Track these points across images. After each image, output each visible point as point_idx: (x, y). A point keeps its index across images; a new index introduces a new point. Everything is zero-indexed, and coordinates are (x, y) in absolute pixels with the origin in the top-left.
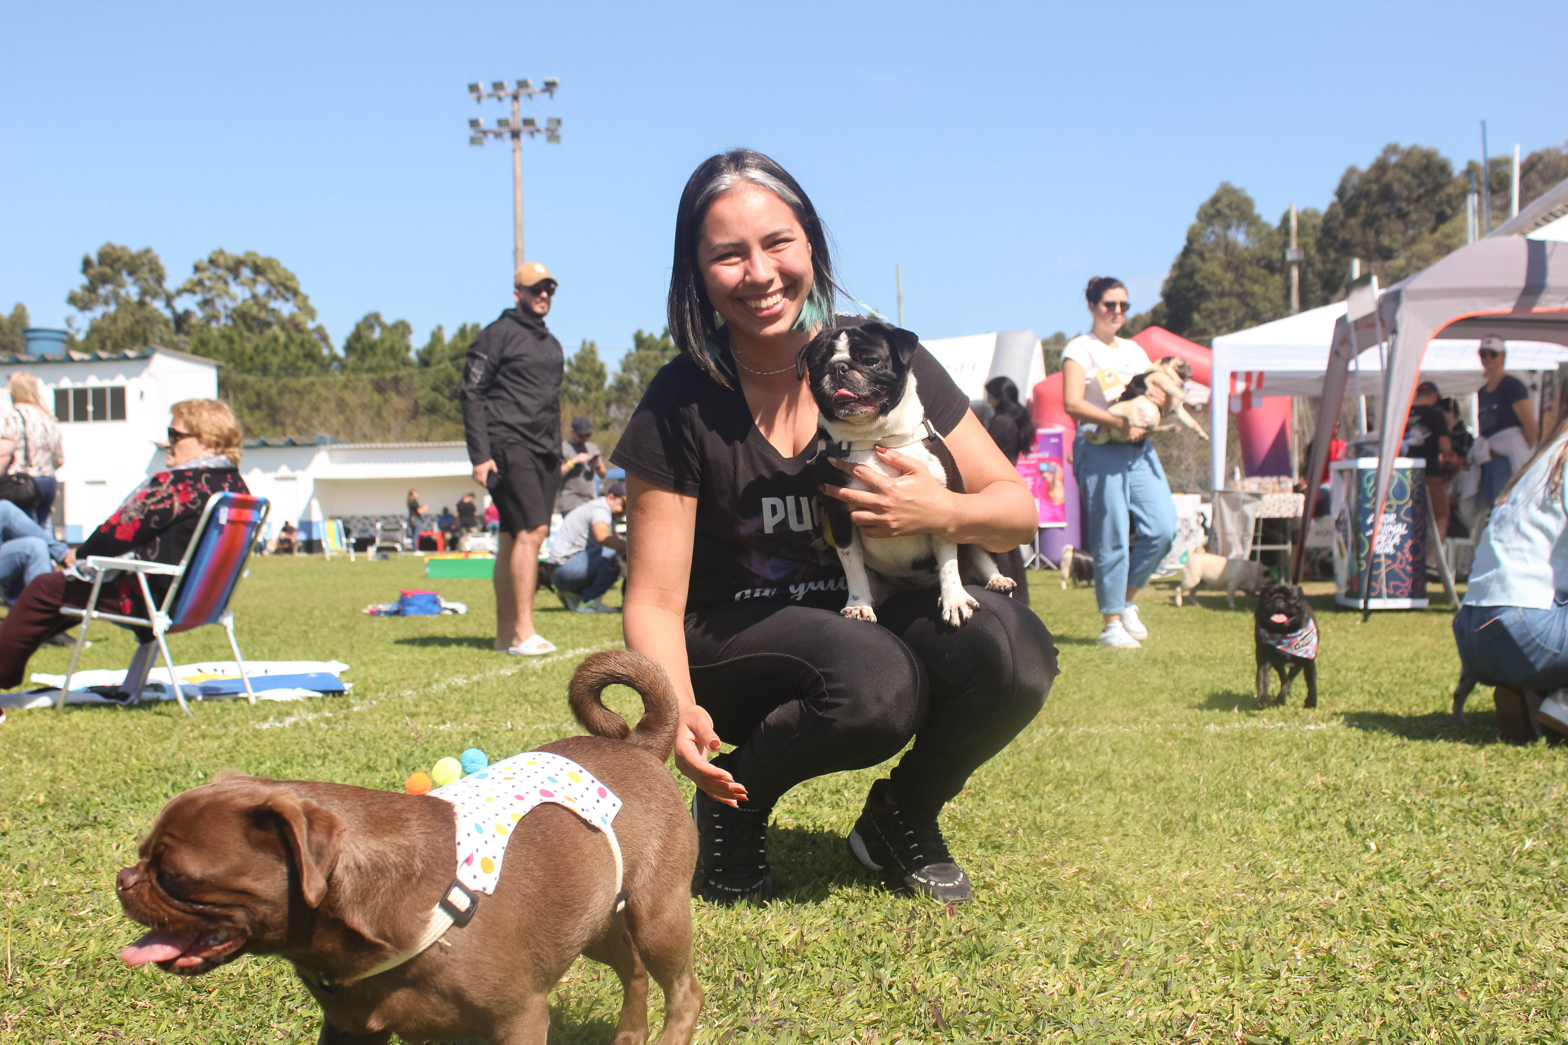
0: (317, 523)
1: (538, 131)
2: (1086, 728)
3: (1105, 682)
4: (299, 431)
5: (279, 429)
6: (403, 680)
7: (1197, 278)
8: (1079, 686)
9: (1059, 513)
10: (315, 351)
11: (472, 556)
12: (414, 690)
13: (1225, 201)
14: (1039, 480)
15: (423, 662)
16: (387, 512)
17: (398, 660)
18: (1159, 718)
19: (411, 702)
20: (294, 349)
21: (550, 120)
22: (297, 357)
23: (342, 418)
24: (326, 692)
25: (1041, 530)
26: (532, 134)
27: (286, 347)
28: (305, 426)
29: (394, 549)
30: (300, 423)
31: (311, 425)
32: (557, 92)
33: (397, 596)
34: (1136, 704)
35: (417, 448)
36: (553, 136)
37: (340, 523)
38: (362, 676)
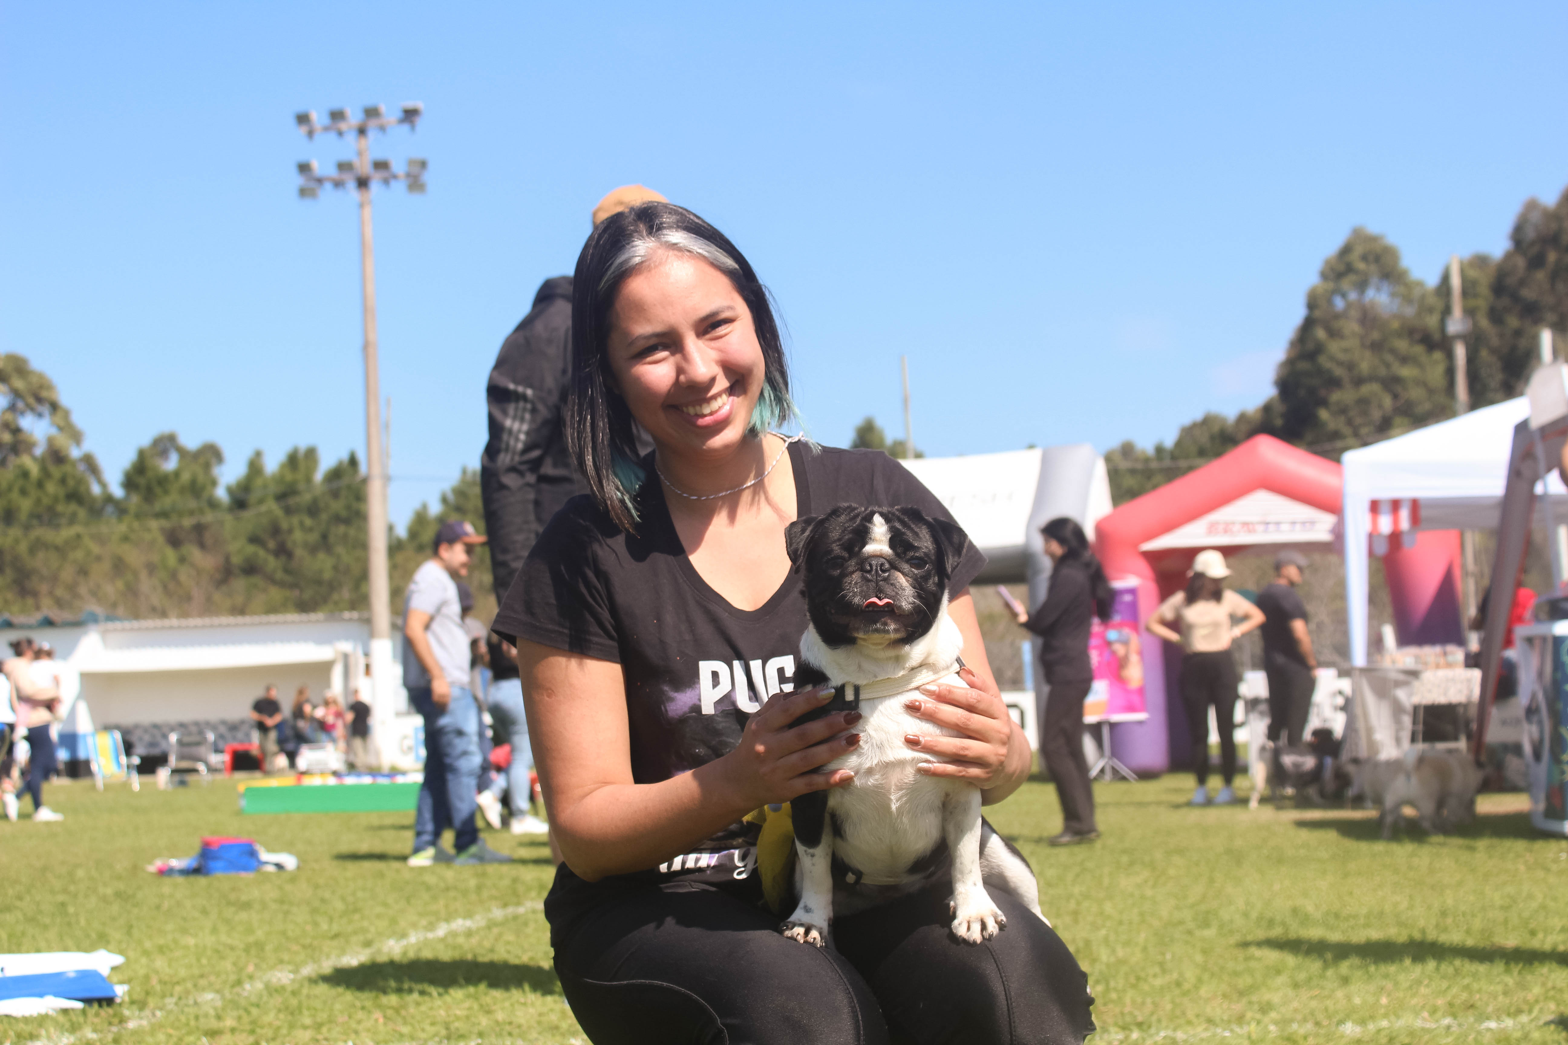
0: (85, 736)
1: (395, 177)
2: (1170, 1033)
3: (1199, 958)
4: (59, 603)
5: (30, 601)
6: (202, 976)
7: (1323, 361)
8: (1161, 964)
9: (1136, 699)
10: (82, 489)
11: (308, 781)
12: (217, 991)
13: (1358, 251)
14: (1106, 655)
15: (232, 948)
16: (187, 715)
17: (196, 946)
18: (1273, 1015)
19: (212, 1012)
20: (51, 488)
21: (411, 162)
22: (56, 500)
23: (120, 584)
24: (88, 1001)
25: (1113, 726)
26: (386, 182)
27: (40, 485)
29: (194, 771)
30: (60, 592)
31: (76, 596)
32: (421, 123)
33: (196, 846)
34: (1241, 994)
35: (228, 625)
36: (415, 184)
37: (118, 735)
38: (142, 972)
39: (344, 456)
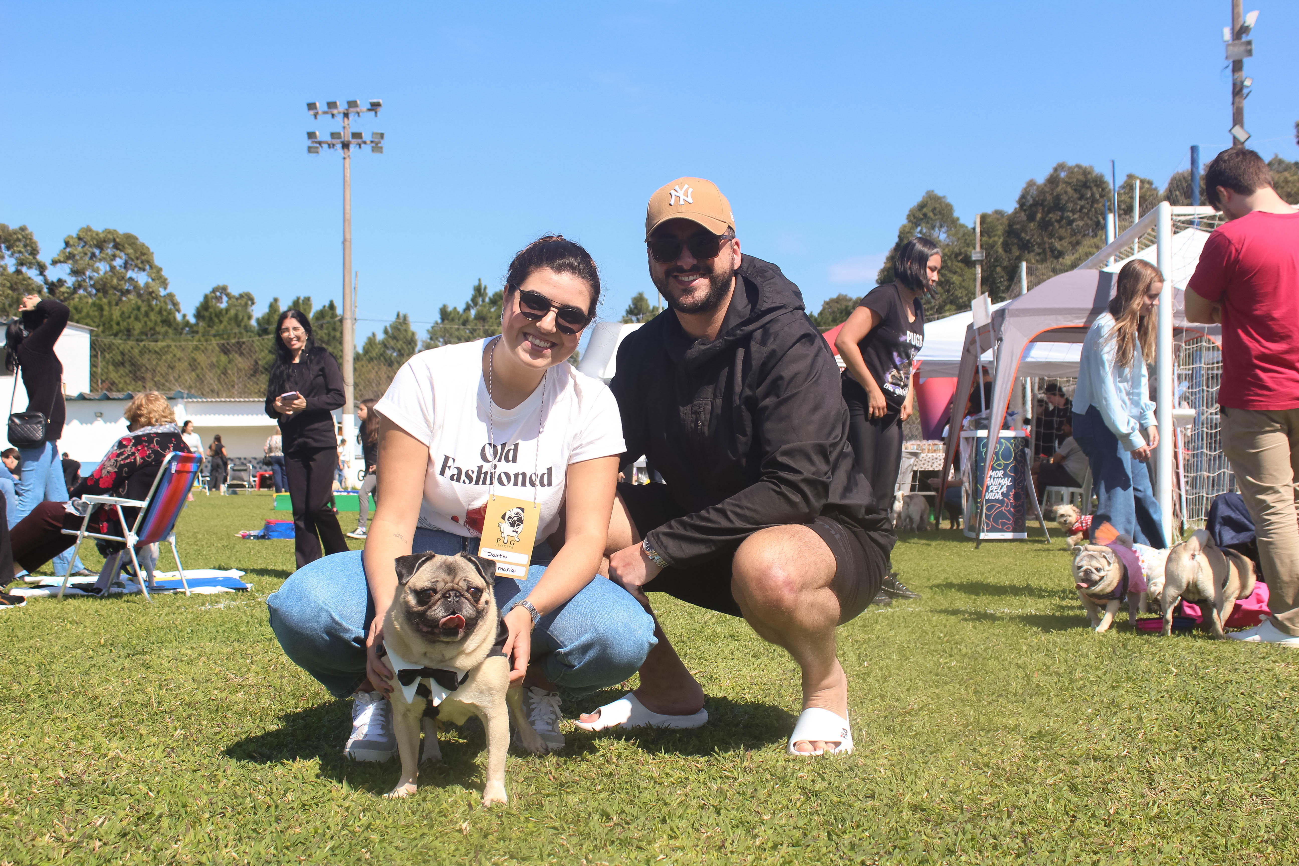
1: (365, 143)
10: (171, 317)
13: (930, 206)
16: (239, 453)
20: (153, 316)
21: (375, 134)
22: (156, 324)
23: (194, 375)
24: (235, 589)
26: (359, 145)
27: (147, 314)
28: (163, 381)
29: (242, 486)
30: (158, 379)
32: (380, 111)
33: (263, 523)
36: (377, 147)
39: (327, 304)
